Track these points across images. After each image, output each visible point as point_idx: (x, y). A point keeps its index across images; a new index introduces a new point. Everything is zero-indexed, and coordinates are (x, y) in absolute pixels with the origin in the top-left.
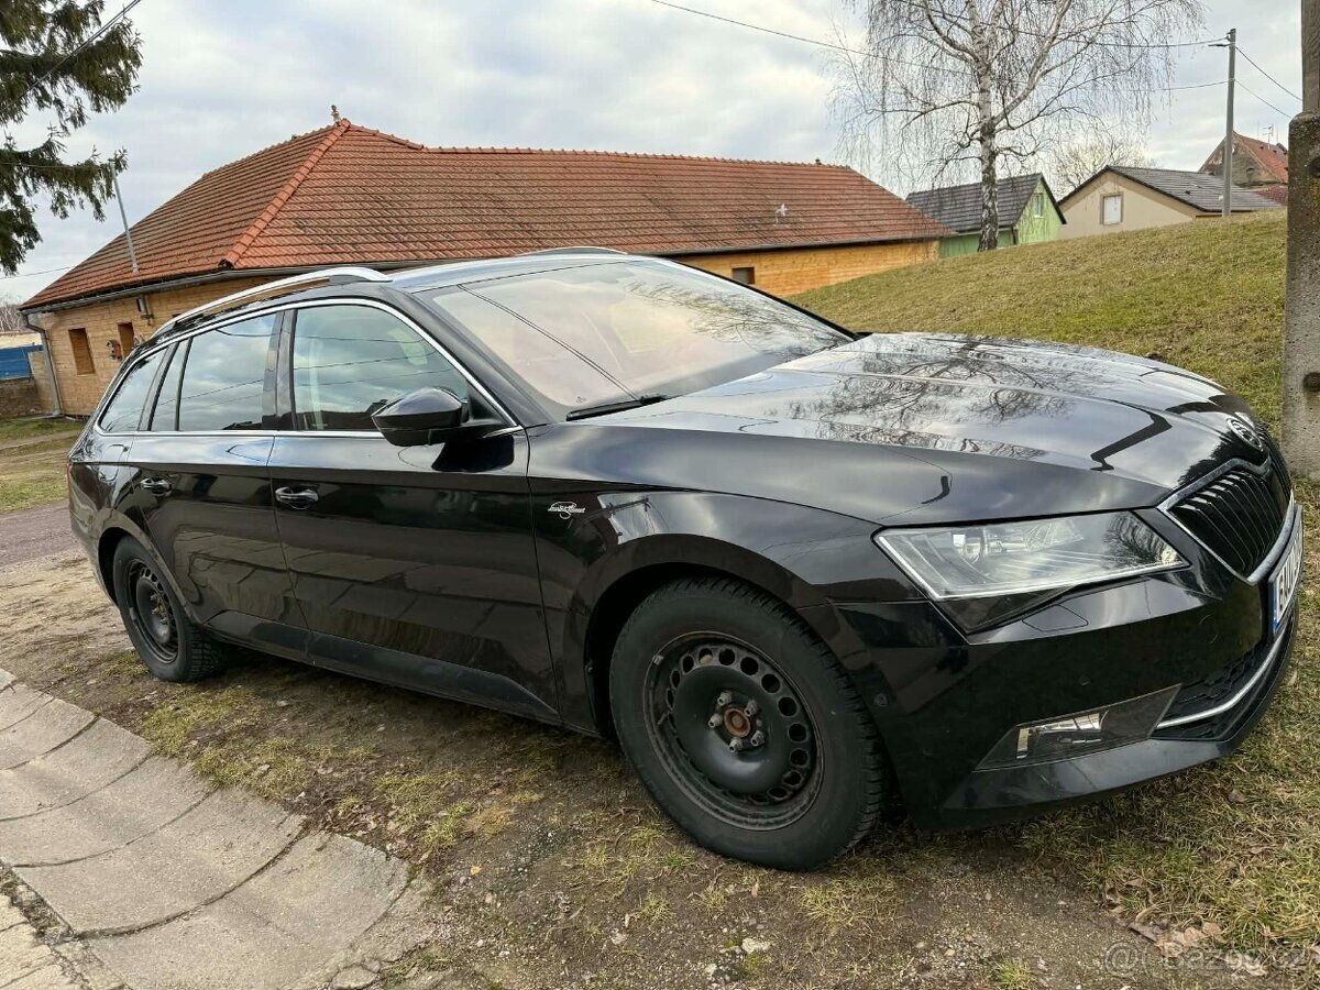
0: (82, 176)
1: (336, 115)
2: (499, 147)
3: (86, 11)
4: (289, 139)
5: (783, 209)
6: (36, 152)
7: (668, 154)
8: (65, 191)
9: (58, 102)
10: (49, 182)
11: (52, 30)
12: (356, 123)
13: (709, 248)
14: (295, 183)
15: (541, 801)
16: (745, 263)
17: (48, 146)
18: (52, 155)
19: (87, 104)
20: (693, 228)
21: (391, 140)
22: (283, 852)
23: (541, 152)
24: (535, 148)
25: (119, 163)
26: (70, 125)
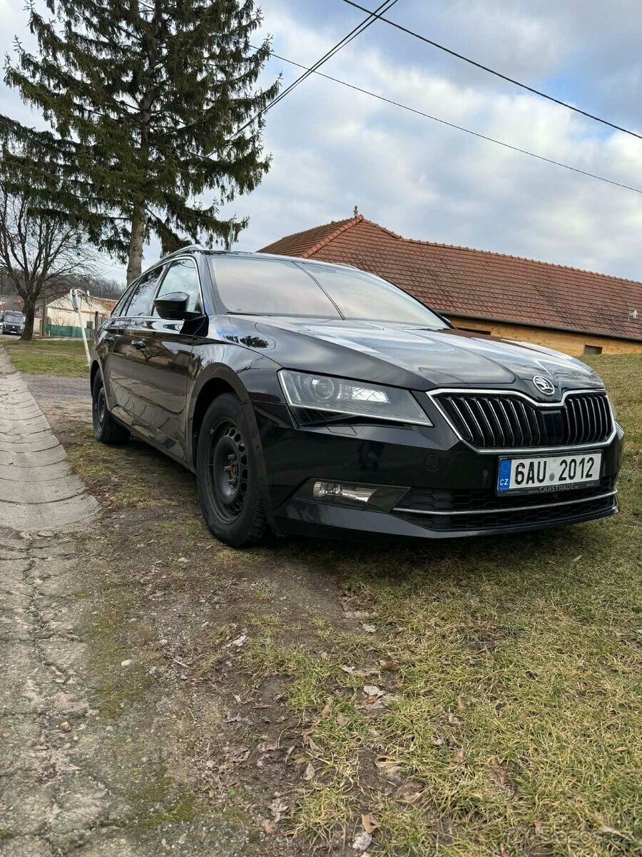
0: (224, 229)
1: (356, 212)
2: (448, 244)
3: (250, 140)
4: (330, 223)
5: (635, 313)
6: (205, 212)
7: (562, 265)
8: (215, 235)
9: (223, 187)
10: (207, 229)
11: (231, 149)
12: (367, 218)
13: (570, 328)
14: (319, 246)
15: (175, 506)
16: (597, 343)
17: (211, 210)
18: (212, 215)
19: (237, 189)
20: (562, 314)
21: (384, 231)
22: (70, 498)
23: (475, 251)
24: (471, 247)
25: (244, 224)
26: (225, 200)
